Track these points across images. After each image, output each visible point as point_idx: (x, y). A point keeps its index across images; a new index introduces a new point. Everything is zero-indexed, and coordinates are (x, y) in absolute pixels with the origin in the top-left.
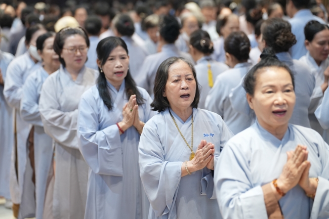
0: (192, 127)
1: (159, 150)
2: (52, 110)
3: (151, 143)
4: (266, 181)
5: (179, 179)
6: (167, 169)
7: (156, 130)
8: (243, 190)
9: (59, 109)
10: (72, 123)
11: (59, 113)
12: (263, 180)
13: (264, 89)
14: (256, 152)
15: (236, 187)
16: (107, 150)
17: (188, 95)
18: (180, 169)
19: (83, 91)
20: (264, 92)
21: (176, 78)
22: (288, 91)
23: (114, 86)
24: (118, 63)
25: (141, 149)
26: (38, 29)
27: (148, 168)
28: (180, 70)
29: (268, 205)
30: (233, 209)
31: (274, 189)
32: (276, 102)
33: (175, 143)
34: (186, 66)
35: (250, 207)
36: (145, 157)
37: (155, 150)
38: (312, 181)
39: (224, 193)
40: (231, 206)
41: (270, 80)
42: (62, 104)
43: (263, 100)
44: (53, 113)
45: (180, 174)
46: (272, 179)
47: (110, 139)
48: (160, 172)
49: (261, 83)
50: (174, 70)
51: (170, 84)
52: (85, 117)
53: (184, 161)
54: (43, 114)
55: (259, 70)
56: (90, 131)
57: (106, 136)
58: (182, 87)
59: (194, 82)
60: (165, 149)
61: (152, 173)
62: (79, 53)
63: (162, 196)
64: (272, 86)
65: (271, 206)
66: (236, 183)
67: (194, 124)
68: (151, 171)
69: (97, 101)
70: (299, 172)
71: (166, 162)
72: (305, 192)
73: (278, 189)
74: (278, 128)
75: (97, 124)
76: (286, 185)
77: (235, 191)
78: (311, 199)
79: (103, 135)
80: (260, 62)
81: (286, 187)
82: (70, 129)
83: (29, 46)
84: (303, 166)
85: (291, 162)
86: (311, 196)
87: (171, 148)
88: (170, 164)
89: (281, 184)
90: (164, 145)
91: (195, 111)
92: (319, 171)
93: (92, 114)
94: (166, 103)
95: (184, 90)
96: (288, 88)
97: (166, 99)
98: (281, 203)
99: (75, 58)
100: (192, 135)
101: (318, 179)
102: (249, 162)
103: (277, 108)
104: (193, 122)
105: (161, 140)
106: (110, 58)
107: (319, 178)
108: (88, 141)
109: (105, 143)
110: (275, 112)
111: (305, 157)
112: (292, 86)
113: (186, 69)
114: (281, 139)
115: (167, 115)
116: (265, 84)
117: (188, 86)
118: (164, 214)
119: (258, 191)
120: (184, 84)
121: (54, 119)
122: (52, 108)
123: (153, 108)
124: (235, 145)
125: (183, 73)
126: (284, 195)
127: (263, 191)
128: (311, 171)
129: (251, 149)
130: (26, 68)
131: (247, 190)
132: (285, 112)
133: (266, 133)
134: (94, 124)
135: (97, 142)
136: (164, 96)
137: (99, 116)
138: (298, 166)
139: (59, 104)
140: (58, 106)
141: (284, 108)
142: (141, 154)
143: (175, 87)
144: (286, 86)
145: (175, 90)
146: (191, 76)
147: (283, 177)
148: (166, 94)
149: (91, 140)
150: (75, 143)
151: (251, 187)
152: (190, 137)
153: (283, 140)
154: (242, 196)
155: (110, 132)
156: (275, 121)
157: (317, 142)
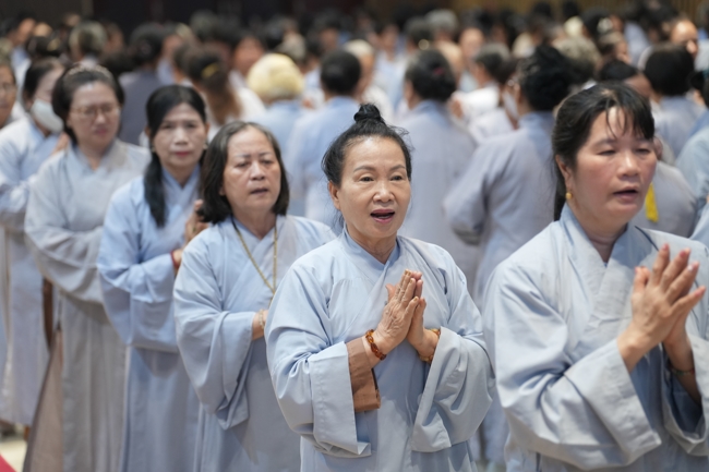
0: (275, 249)
1: (210, 291)
2: (51, 230)
3: (196, 279)
4: (356, 333)
5: (249, 344)
6: (225, 326)
7: (206, 255)
8: (315, 348)
9: (66, 227)
10: (90, 254)
11: (64, 235)
12: (348, 331)
13: (357, 173)
14: (339, 285)
15: (301, 343)
16: (146, 303)
17: (265, 190)
18: (250, 324)
19: (113, 190)
20: (357, 179)
21: (242, 160)
22: (398, 178)
23: (176, 179)
24: (180, 134)
25: (179, 292)
26: (50, 68)
27: (190, 324)
28: (250, 144)
29: (356, 374)
30: (296, 378)
31: (367, 347)
32: (377, 197)
33: (242, 278)
34: (261, 137)
35: (325, 376)
36: (185, 306)
37: (203, 292)
38: (430, 334)
39: (282, 352)
40: (292, 375)
41: (366, 158)
42: (71, 217)
43: (354, 194)
44: (53, 235)
45: (250, 334)
46: (364, 331)
47: (154, 283)
48: (212, 331)
49: (353, 163)
50: (239, 145)
51: (231, 171)
52: (112, 237)
53: (257, 311)
54: (34, 238)
55: (350, 141)
56: (117, 265)
57: (147, 276)
58: (253, 175)
59: (276, 167)
60: (224, 290)
61: (197, 334)
62: (101, 119)
63: (216, 378)
64: (370, 169)
65: (361, 375)
66: (304, 336)
67: (279, 243)
68: (197, 330)
69: (137, 208)
70: (406, 316)
71: (225, 313)
72: (418, 354)
73: (373, 346)
74: (380, 241)
75: (135, 253)
76: (387, 339)
77: (301, 349)
78: (426, 365)
79: (142, 274)
80: (353, 127)
81: (388, 345)
82: (85, 265)
83: (32, 102)
84: (411, 306)
85: (394, 300)
86: (427, 360)
87: (235, 287)
88: (232, 317)
89: (378, 339)
90: (220, 284)
91: (280, 221)
92: (445, 317)
93: (126, 234)
94: (225, 206)
95: (256, 182)
96: (397, 174)
97: (225, 199)
98: (377, 373)
99: (94, 128)
100: (275, 265)
101: (439, 330)
102: (328, 301)
103: (377, 207)
104: (276, 239)
105: (216, 273)
106: (164, 124)
107: (443, 329)
108: (109, 284)
109: (144, 289)
110: (374, 215)
111: (416, 291)
112: (405, 171)
113: (260, 142)
114: (385, 263)
115: (228, 227)
116: (359, 164)
117: (263, 174)
118: (221, 408)
119: (339, 350)
120: (256, 169)
121: (54, 247)
122: (50, 225)
123: (202, 218)
124: (304, 269)
125: (254, 149)
126: (382, 357)
127: (348, 350)
128: (428, 316)
129: (332, 278)
130: (27, 150)
131: (322, 349)
132: (391, 214)
133: (360, 250)
134: (128, 251)
135: (130, 286)
136: (221, 193)
137: (139, 237)
138: (405, 305)
139: (65, 216)
140: (62, 221)
141: (391, 207)
142: (178, 301)
143: (239, 176)
144: (395, 169)
145: (241, 180)
146: (270, 156)
147: (382, 327)
148: (224, 190)
149: (117, 283)
150: (95, 293)
151: (329, 344)
152: (271, 267)
153: (388, 262)
154: (313, 358)
155: (157, 268)
156: (376, 230)
157: (443, 267)
